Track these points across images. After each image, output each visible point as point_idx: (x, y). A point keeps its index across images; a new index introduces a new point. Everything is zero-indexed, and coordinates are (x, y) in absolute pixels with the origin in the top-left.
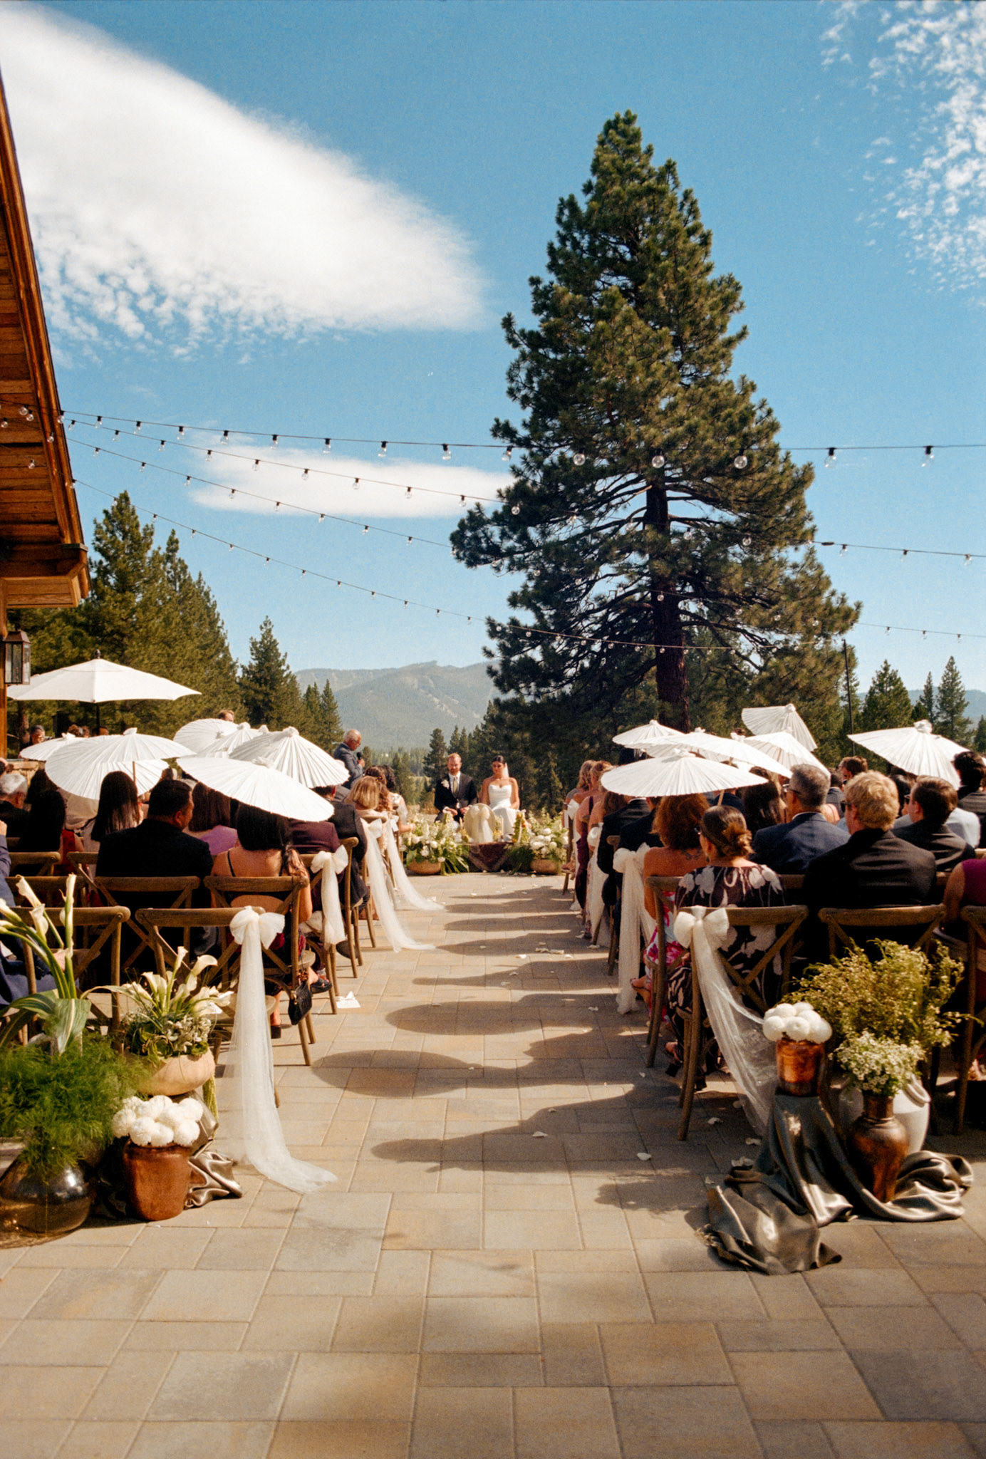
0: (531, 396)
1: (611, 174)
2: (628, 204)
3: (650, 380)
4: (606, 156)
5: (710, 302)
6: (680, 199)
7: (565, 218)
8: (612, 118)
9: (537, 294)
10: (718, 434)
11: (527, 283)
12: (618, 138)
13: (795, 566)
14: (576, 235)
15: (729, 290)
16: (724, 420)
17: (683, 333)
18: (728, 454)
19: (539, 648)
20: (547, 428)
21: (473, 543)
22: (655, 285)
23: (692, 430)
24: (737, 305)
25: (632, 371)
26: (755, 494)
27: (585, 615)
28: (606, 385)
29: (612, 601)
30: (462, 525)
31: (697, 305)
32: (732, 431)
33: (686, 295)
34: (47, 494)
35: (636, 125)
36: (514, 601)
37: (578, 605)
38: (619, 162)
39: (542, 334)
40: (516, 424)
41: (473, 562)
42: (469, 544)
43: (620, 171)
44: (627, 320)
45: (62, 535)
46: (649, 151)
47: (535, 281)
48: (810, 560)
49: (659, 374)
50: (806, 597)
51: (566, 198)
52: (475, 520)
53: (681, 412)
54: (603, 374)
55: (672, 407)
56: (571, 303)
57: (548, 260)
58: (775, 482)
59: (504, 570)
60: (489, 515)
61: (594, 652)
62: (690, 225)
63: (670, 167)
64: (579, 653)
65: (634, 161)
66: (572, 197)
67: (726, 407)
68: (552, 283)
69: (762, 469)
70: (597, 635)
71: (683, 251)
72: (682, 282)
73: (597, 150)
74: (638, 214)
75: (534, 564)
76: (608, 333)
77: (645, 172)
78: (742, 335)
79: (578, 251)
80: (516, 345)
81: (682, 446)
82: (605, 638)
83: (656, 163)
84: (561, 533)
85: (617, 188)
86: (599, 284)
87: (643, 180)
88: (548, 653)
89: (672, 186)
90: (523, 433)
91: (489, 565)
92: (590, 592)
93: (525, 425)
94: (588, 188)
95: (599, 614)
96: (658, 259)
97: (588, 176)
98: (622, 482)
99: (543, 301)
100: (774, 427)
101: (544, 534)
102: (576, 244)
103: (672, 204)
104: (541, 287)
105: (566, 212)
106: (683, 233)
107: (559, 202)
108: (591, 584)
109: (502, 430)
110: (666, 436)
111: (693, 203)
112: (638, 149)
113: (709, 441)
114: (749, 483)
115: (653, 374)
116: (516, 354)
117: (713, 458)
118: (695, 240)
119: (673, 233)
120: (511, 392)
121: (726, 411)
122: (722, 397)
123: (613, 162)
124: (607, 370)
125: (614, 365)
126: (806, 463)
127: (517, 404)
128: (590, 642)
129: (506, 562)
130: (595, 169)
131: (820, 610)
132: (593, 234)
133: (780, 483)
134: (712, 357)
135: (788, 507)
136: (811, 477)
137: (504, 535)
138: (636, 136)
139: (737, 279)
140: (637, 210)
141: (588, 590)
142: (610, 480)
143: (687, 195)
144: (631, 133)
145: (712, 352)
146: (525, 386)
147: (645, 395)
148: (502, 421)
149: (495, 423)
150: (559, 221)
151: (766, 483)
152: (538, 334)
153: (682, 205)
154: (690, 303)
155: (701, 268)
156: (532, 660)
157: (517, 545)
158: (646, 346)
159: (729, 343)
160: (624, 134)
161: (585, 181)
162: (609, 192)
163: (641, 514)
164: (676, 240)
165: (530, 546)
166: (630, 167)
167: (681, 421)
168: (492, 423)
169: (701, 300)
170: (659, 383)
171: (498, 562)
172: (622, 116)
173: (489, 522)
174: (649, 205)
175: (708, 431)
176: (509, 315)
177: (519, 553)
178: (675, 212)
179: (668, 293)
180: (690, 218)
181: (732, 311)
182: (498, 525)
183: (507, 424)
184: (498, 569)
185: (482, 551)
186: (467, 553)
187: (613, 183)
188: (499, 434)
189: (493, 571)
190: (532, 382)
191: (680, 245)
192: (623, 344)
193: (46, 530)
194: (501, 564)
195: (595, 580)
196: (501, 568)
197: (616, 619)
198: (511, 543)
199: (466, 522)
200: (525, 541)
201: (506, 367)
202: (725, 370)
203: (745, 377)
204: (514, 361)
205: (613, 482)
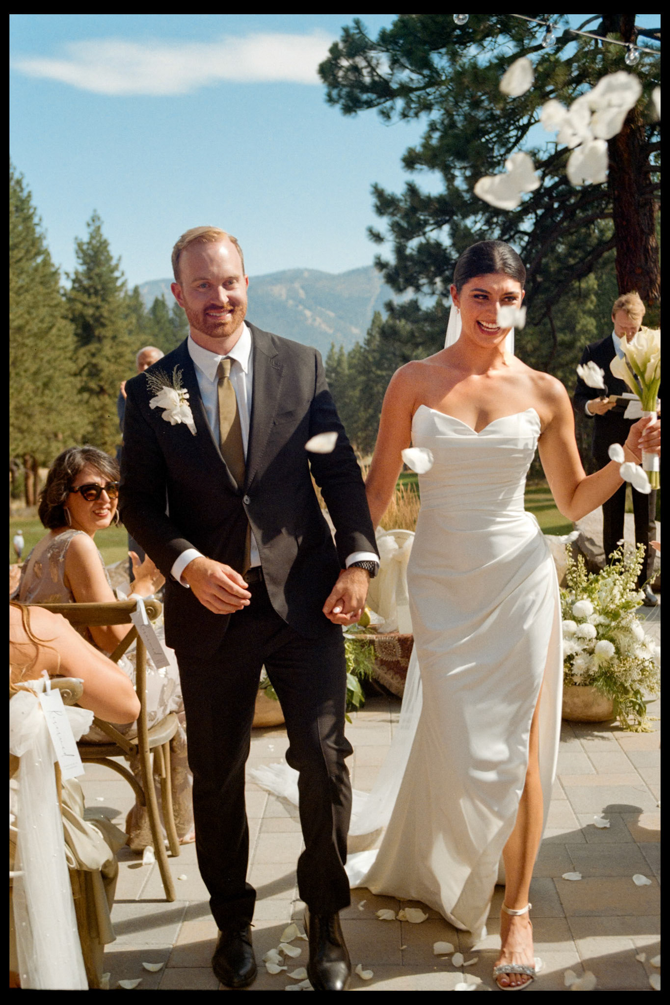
19: (446, 228)
21: (351, 76)
29: (550, 158)
30: (334, 50)
36: (411, 161)
41: (352, 106)
42: (345, 77)
52: (353, 44)
59: (395, 116)
60: (373, 36)
61: (525, 233)
64: (502, 234)
70: (527, 208)
75: (441, 102)
82: (539, 212)
84: (481, 55)
88: (460, 235)
91: (374, 111)
92: (522, 142)
101: (454, 56)
108: (524, 129)
128: (519, 216)
129: (400, 103)
137: (395, 62)
141: (518, 139)
156: (438, 245)
157: (414, 76)
165: (433, 80)
171: (388, 104)
173: (373, 47)
177: (417, 89)
182: (388, 51)
184: (386, 115)
185: (365, 89)
186: (345, 91)
189: (380, 119)
194: (392, 108)
195: (529, 124)
196: (392, 114)
197: (555, 186)
198: (405, 75)
199: (341, 46)
200: (426, 72)
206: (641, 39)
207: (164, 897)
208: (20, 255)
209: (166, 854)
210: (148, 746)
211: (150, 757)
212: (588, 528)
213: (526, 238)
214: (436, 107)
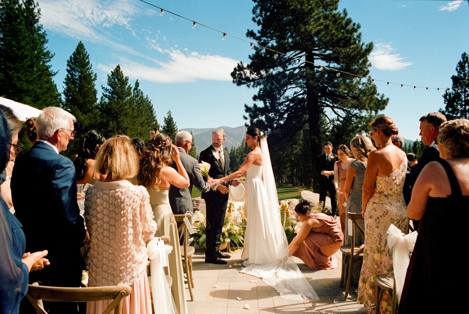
0: (261, 19)
3: (310, 7)
13: (363, 84)
16: (338, 25)
18: (341, 37)
19: (264, 116)
20: (268, 33)
21: (239, 76)
23: (327, 27)
26: (350, 54)
27: (281, 104)
28: (292, 9)
29: (292, 98)
30: (235, 69)
32: (342, 28)
36: (255, 98)
37: (280, 99)
40: (256, 31)
41: (239, 83)
42: (238, 76)
48: (369, 82)
50: (369, 95)
52: (240, 68)
54: (291, 6)
55: (318, 19)
59: (251, 86)
60: (245, 66)
61: (285, 118)
64: (279, 118)
67: (339, 20)
69: (355, 43)
70: (286, 111)
81: (323, 33)
82: (289, 112)
84: (274, 71)
88: (268, 118)
90: (258, 35)
91: (245, 85)
93: (259, 32)
95: (286, 103)
100: (359, 27)
101: (267, 72)
108: (285, 91)
109: (250, 34)
110: (316, 30)
113: (334, 31)
114: (348, 50)
115: (311, 5)
116: (256, 4)
117: (335, 38)
120: (254, 19)
122: (336, 17)
124: (292, 4)
126: (370, 42)
127: (256, 24)
128: (283, 114)
129: (252, 83)
131: (374, 101)
133: (360, 50)
135: (361, 61)
136: (372, 48)
137: (251, 73)
141: (284, 93)
142: (291, 52)
146: (259, 15)
147: (308, 13)
148: (250, 30)
149: (247, 31)
151: (355, 49)
156: (262, 120)
157: (256, 76)
163: (303, 65)
165: (261, 77)
167: (322, 24)
170: (313, 8)
171: (249, 83)
173: (245, 69)
175: (333, 27)
177: (257, 80)
182: (249, 70)
183: (252, 31)
184: (248, 86)
185: (243, 79)
186: (238, 80)
188: (249, 36)
189: (247, 87)
190: (262, 13)
194: (250, 84)
195: (286, 90)
196: (250, 86)
197: (293, 106)
198: (254, 76)
199: (237, 68)
200: (259, 75)
201: (252, 8)
202: (336, 9)
203: (345, 10)
204: (255, 6)
205: (293, 53)
206: (315, 69)
207: (191, 300)
208: (149, 121)
209: (191, 287)
210: (187, 256)
211: (187, 259)
212: (305, 197)
213: (285, 119)
214: (262, 84)
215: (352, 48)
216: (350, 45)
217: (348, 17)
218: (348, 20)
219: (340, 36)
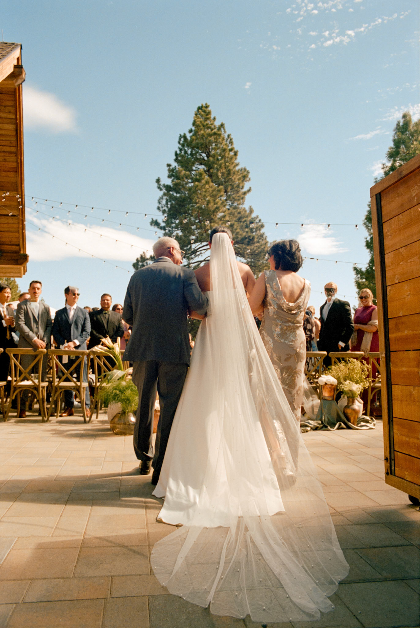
0: (167, 210)
1: (200, 126)
2: (206, 138)
3: (215, 206)
4: (198, 119)
5: (238, 177)
6: (226, 137)
7: (181, 142)
8: (200, 105)
9: (170, 171)
10: (241, 228)
11: (166, 166)
12: (202, 113)
14: (186, 149)
15: (246, 173)
16: (244, 222)
17: (228, 189)
18: (245, 236)
20: (173, 223)
22: (218, 170)
24: (248, 179)
25: (209, 202)
26: (254, 252)
28: (198, 207)
30: (137, 260)
31: (233, 178)
32: (247, 227)
33: (229, 174)
34: (17, 234)
35: (209, 109)
38: (203, 122)
39: (172, 186)
40: (160, 221)
43: (204, 126)
44: (207, 183)
45: (20, 250)
46: (214, 119)
47: (169, 165)
49: (219, 204)
51: (182, 134)
53: (227, 218)
54: (197, 203)
55: (224, 217)
56: (184, 174)
57: (174, 157)
58: (263, 247)
62: (230, 147)
63: (222, 125)
65: (208, 122)
66: (185, 134)
67: (244, 217)
68: (175, 167)
69: (258, 242)
71: (228, 157)
72: (228, 169)
73: (194, 117)
74: (210, 143)
76: (199, 187)
77: (213, 127)
78: (249, 190)
79: (186, 155)
80: (161, 190)
83: (217, 123)
85: (202, 132)
86: (194, 168)
87: (212, 130)
89: (223, 132)
90: (163, 224)
93: (163, 221)
94: (191, 131)
96: (218, 159)
97: (191, 126)
98: (201, 246)
99: (172, 173)
100: (262, 226)
102: (186, 152)
103: (223, 139)
104: (171, 168)
105: (182, 139)
106: (228, 151)
107: (179, 136)
109: (155, 223)
111: (231, 140)
112: (210, 118)
113: (238, 230)
114: (252, 247)
115: (217, 204)
116: (161, 193)
117: (240, 237)
118: (232, 153)
119: (224, 150)
120: (158, 208)
121: (244, 219)
122: (242, 213)
123: (201, 122)
124: (199, 201)
125: (201, 200)
127: (161, 213)
130: (194, 124)
132: (193, 148)
133: (264, 248)
134: (238, 198)
138: (209, 113)
139: (248, 169)
140: (210, 140)
143: (229, 136)
144: (208, 112)
145: (238, 197)
146: (165, 206)
147: (214, 212)
149: (151, 220)
150: (179, 143)
151: (259, 248)
152: (170, 186)
153: (227, 140)
154: (231, 177)
155: (234, 164)
158: (214, 193)
159: (245, 193)
160: (204, 111)
161: (190, 129)
162: (200, 133)
164: (225, 153)
166: (207, 124)
168: (150, 220)
169: (235, 176)
170: (219, 207)
172: (204, 105)
173: (148, 259)
174: (215, 139)
175: (238, 226)
176: (159, 178)
178: (224, 142)
179: (223, 174)
180: (230, 145)
181: (246, 181)
183: (156, 220)
187: (201, 130)
188: (153, 224)
190: (168, 205)
191: (227, 155)
192: (206, 192)
193: (15, 248)
201: (158, 198)
202: (243, 204)
203: (250, 207)
204: (160, 196)
205: (198, 245)
215: (256, 246)
216: (254, 243)
217: (253, 215)
218: (252, 218)
219: (244, 234)
